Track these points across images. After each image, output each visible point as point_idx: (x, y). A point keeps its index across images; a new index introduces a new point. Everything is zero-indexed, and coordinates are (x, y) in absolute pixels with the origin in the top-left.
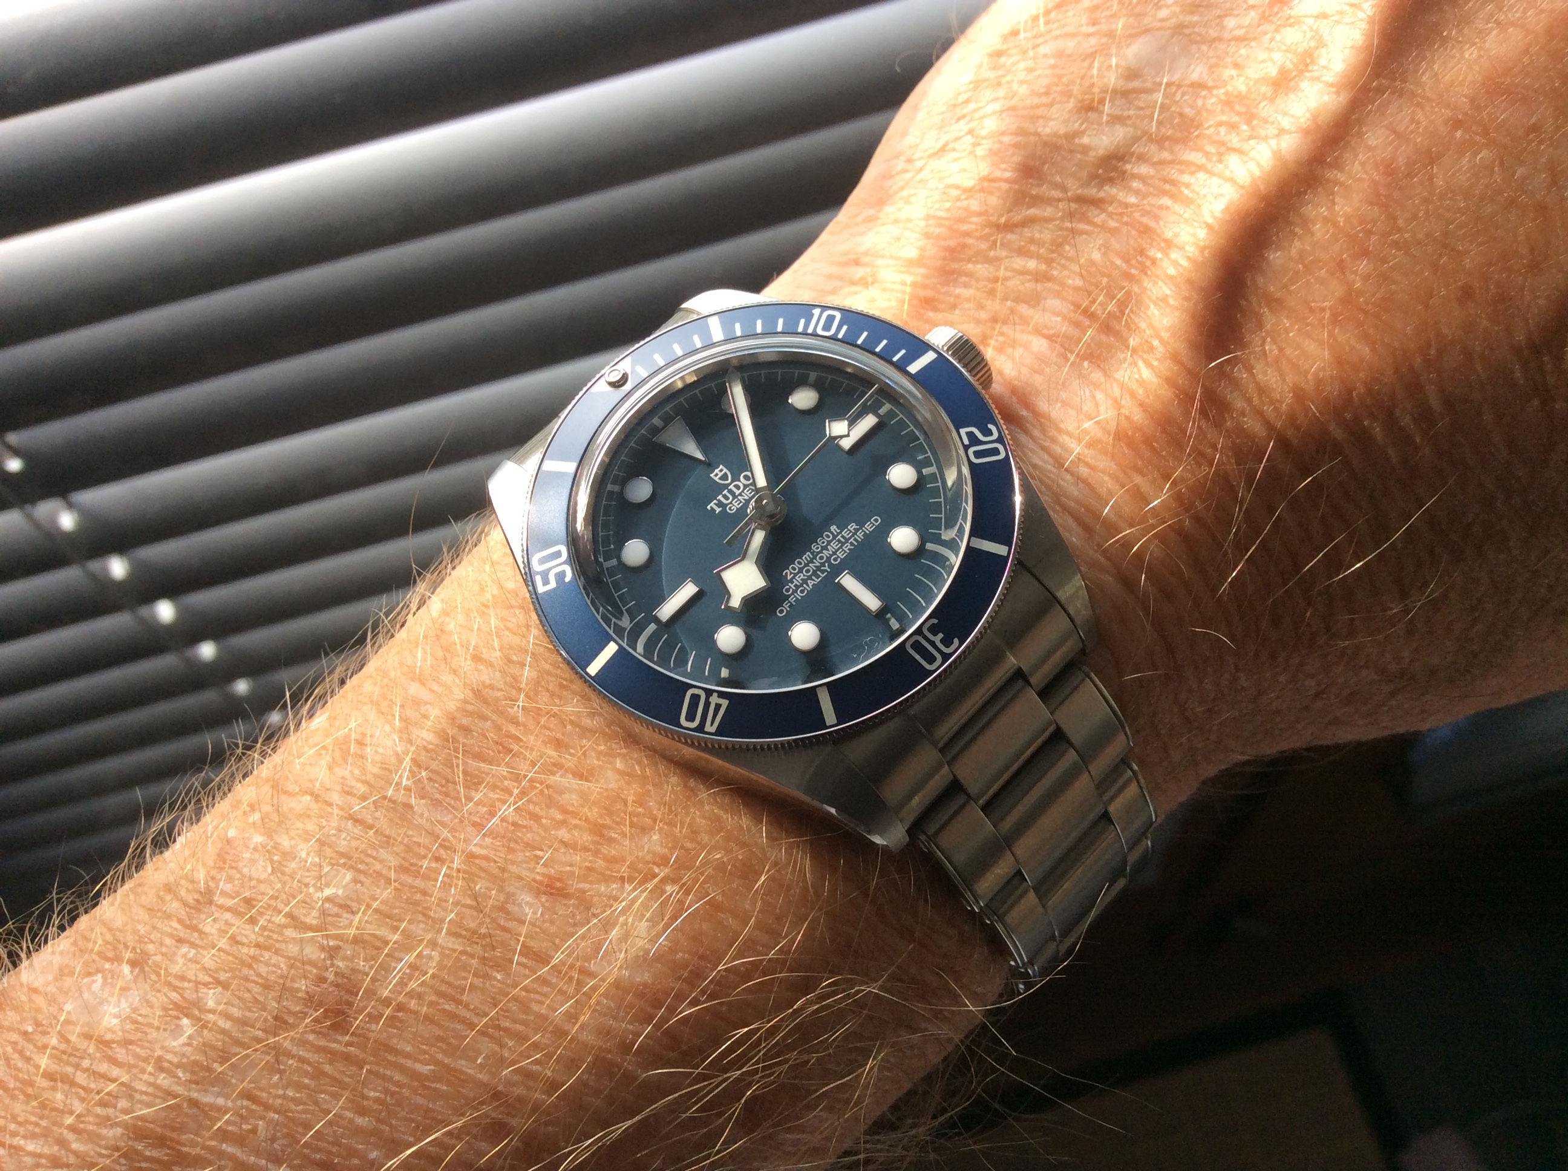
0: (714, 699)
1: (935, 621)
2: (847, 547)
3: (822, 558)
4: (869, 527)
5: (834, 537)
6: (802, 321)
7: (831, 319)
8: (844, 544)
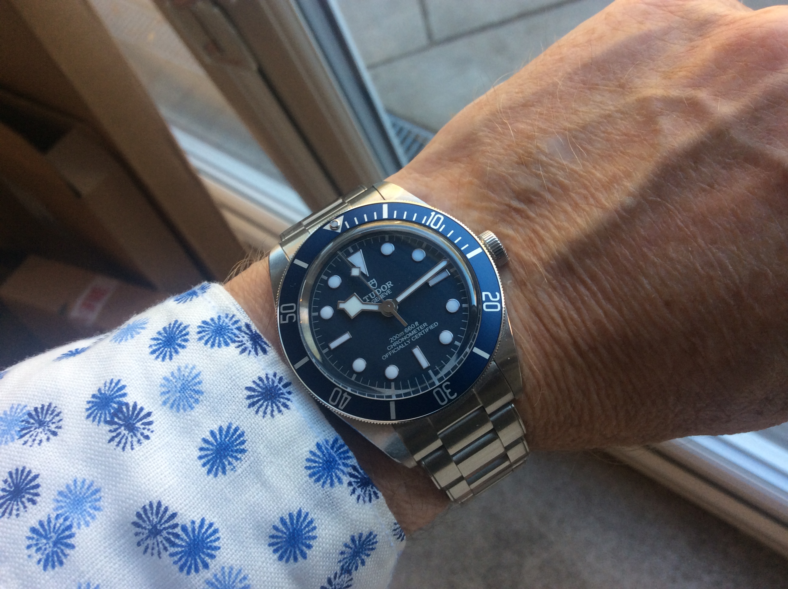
0: (345, 395)
1: (448, 383)
2: (420, 334)
3: (408, 336)
4: (431, 327)
5: (416, 327)
6: (425, 217)
7: (439, 219)
8: (419, 332)
